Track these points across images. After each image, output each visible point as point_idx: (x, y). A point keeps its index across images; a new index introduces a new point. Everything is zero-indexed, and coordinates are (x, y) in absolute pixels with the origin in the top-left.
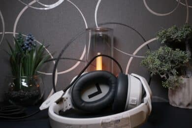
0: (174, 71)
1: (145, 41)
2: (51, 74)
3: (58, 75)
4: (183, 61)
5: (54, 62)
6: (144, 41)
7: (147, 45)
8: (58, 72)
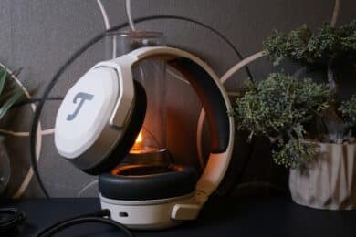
0: (299, 129)
1: (242, 59)
2: (27, 134)
3: (43, 136)
4: (317, 106)
5: (34, 107)
6: (238, 58)
7: (246, 67)
8: (43, 129)
